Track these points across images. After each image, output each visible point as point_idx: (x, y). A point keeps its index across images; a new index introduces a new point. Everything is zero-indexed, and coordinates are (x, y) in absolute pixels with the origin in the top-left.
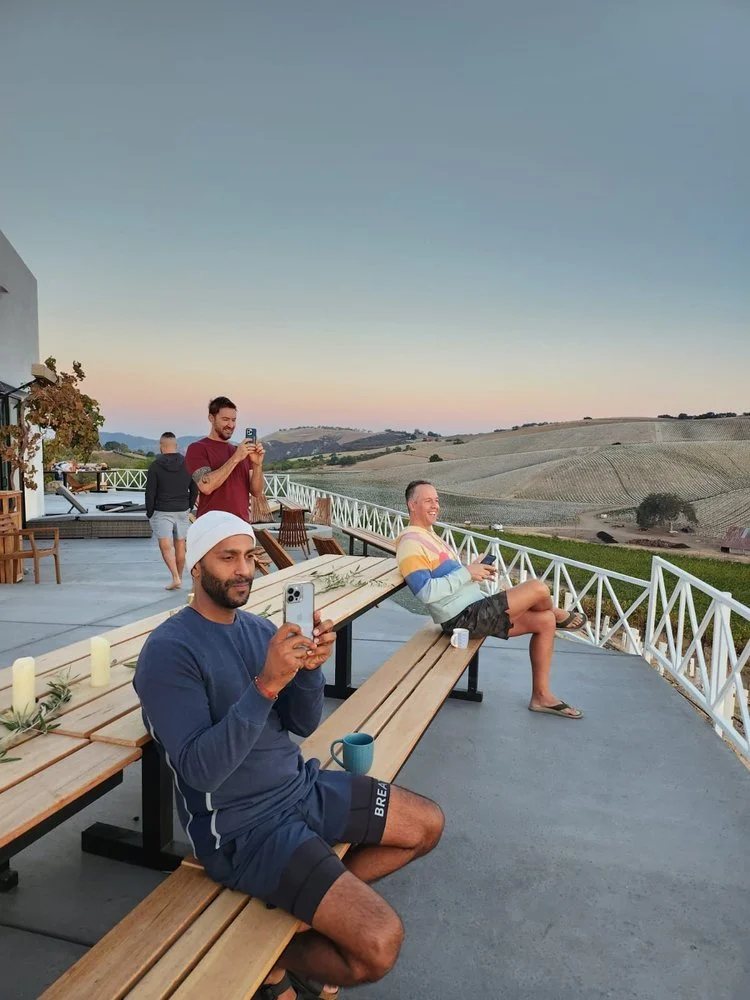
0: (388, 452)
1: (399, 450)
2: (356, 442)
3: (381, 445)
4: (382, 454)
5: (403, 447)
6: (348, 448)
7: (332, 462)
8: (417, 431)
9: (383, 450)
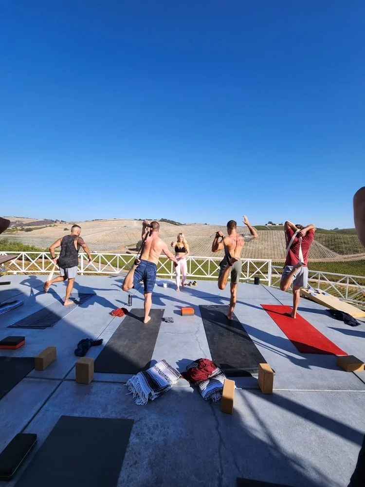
0: (46, 227)
1: (51, 226)
2: (32, 223)
3: (43, 224)
4: (44, 227)
5: (53, 225)
6: (29, 225)
7: (22, 230)
8: (57, 220)
9: (45, 226)
